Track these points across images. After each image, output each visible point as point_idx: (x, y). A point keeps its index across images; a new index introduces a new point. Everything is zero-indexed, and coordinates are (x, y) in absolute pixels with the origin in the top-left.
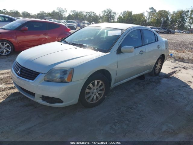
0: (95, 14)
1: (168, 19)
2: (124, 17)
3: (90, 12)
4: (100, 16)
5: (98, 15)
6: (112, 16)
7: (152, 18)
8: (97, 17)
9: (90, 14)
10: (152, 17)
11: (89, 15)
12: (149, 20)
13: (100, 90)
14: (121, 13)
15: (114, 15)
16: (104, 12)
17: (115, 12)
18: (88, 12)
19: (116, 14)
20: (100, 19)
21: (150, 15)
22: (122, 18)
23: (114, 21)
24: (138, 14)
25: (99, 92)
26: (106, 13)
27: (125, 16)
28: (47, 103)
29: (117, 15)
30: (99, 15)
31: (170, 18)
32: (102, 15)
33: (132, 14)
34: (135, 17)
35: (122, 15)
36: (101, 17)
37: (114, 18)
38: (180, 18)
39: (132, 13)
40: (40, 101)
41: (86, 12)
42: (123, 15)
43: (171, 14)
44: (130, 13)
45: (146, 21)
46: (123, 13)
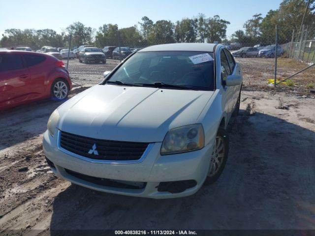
0: (55, 33)
1: (171, 33)
2: (106, 35)
3: (44, 30)
4: (64, 36)
5: (61, 34)
6: (85, 34)
7: (149, 34)
8: (59, 37)
9: (45, 34)
10: (148, 32)
11: (44, 36)
12: (145, 36)
13: (220, 153)
14: (101, 28)
15: (90, 32)
16: (70, 29)
17: (90, 28)
18: (40, 31)
19: (92, 30)
20: (64, 40)
21: (145, 29)
22: (104, 36)
23: (89, 42)
24: (128, 29)
25: (219, 156)
26: (74, 31)
27: (107, 33)
28: (171, 194)
29: (93, 32)
30: (63, 34)
31: (174, 32)
32: (67, 33)
33: (119, 29)
34: (124, 34)
35: (101, 32)
36: (66, 37)
37: (89, 38)
38: (188, 30)
39: (117, 28)
40: (155, 194)
41: (38, 31)
42: (103, 32)
43: (174, 26)
44: (114, 28)
45: (141, 38)
46: (103, 29)
